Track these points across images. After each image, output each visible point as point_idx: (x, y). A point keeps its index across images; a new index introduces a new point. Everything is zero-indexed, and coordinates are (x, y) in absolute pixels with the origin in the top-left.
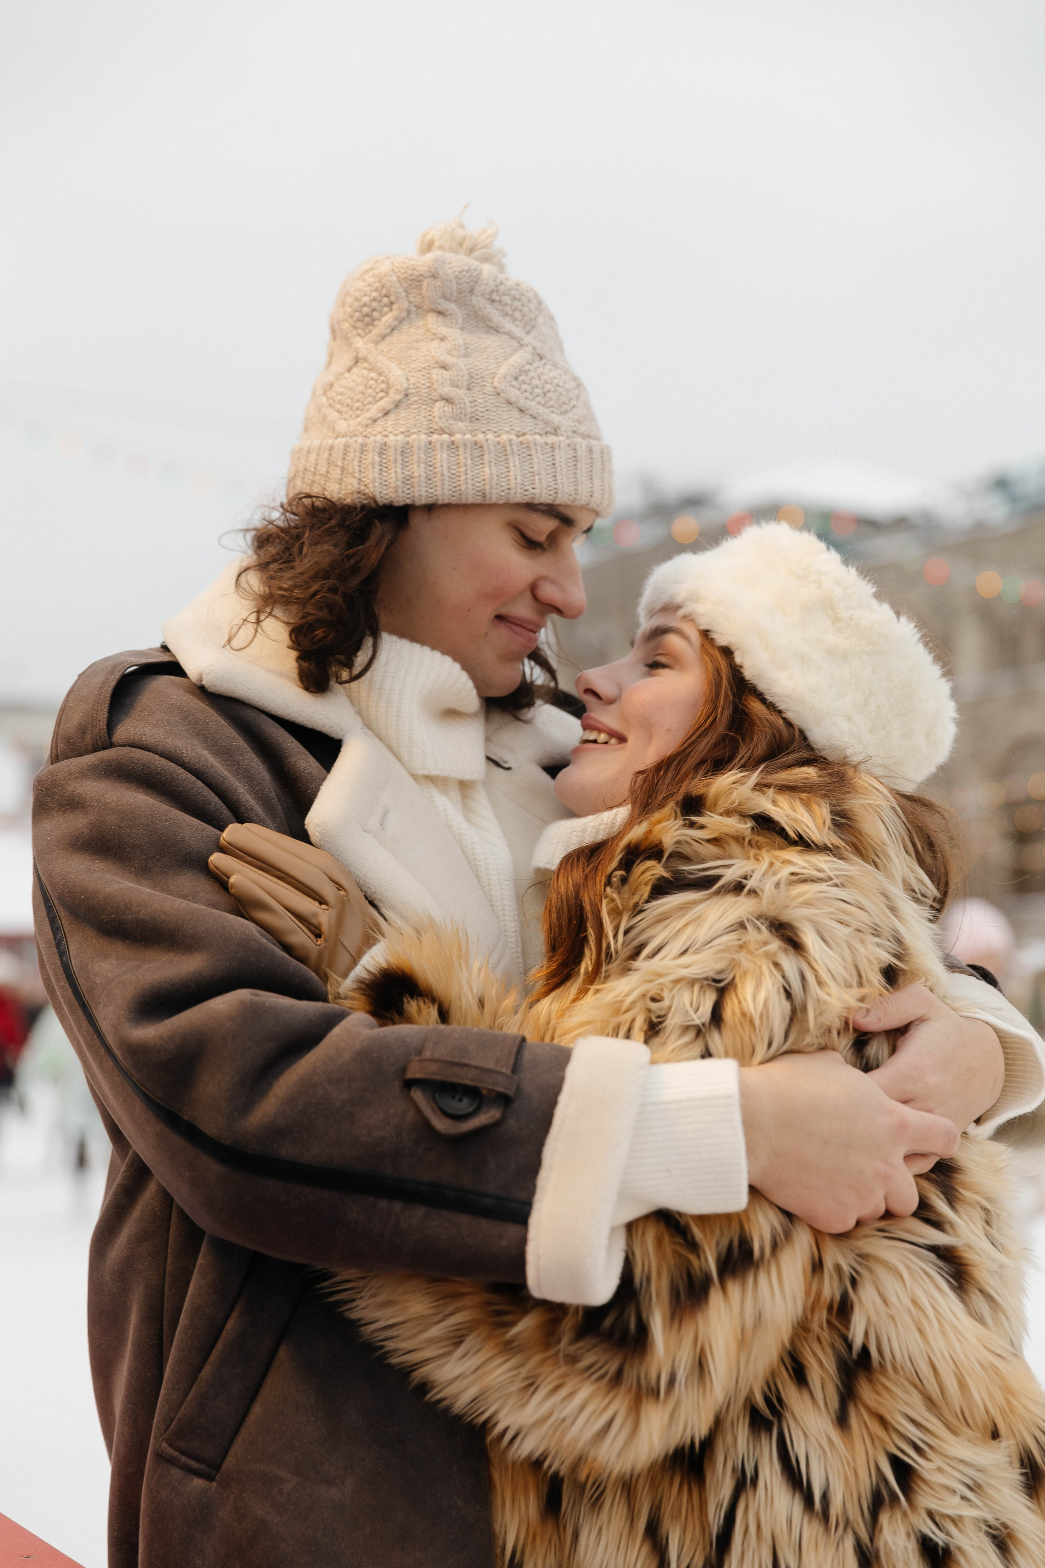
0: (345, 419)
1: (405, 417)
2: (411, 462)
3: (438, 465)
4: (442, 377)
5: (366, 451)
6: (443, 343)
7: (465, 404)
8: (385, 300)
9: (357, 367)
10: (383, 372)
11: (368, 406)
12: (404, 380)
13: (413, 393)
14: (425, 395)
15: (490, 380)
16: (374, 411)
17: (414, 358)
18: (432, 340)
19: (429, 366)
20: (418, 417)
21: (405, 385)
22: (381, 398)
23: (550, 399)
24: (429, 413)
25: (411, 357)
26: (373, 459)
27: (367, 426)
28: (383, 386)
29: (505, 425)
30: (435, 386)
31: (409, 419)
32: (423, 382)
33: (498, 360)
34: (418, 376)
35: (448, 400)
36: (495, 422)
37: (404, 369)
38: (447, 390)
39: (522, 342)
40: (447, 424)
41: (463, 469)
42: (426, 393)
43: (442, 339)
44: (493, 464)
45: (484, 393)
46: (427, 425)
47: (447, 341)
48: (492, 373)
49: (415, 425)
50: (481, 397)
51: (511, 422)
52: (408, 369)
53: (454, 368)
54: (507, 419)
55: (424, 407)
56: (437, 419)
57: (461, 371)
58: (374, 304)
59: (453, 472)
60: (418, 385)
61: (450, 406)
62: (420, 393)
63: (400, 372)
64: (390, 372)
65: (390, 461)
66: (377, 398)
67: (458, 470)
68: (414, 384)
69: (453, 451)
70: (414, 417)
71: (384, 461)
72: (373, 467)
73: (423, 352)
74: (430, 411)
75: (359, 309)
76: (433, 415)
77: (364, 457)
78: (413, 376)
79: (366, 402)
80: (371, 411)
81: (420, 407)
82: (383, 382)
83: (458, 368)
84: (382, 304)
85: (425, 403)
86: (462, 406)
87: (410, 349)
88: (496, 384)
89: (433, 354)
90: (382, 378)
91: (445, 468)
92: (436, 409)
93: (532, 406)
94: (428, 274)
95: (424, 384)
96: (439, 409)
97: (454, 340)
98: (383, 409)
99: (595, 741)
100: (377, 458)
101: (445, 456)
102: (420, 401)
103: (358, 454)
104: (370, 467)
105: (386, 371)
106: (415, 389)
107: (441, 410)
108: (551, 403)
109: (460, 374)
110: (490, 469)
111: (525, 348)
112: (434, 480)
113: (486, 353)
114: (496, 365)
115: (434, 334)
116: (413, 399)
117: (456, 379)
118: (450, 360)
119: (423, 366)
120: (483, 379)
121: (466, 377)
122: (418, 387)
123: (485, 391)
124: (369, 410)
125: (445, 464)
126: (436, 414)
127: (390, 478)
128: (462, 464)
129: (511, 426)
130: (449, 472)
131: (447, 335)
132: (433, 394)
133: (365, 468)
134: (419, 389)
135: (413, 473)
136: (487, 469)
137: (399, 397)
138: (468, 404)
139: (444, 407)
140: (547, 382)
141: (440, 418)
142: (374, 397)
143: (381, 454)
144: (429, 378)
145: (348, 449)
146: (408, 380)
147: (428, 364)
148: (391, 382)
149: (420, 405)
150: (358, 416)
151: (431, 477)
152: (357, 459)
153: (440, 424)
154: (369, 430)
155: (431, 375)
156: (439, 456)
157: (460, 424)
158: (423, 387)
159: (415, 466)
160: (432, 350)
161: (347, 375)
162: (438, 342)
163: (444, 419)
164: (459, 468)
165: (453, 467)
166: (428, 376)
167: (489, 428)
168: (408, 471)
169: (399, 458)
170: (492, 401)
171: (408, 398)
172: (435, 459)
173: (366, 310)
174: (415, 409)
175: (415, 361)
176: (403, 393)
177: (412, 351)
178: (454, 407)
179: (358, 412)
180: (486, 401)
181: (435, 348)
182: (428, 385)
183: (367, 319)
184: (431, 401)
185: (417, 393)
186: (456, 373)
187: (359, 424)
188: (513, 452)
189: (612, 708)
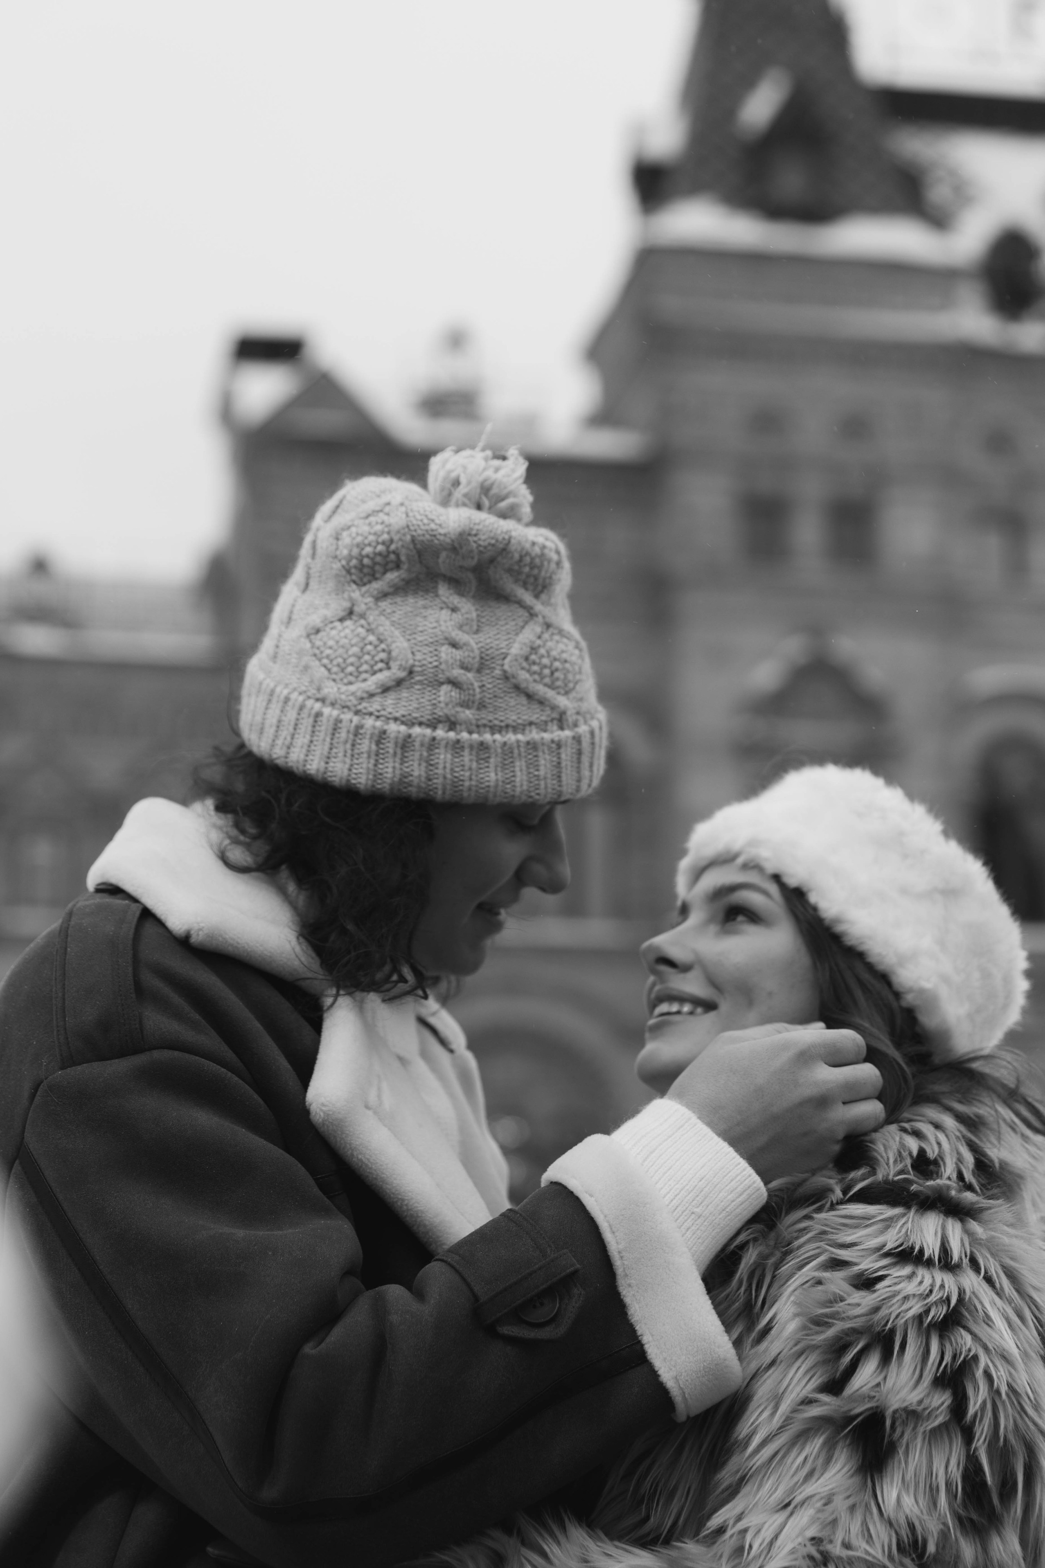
0: (334, 680)
1: (407, 697)
2: (411, 758)
3: (441, 766)
4: (452, 657)
5: (361, 734)
6: (454, 615)
7: (474, 690)
8: (393, 557)
9: (351, 619)
10: (386, 640)
11: (364, 676)
12: (410, 656)
13: (418, 672)
14: (431, 675)
15: (500, 662)
16: (372, 683)
17: (420, 629)
18: (442, 608)
19: (437, 641)
20: (422, 700)
21: (411, 662)
22: (381, 670)
23: (558, 679)
24: (434, 696)
25: (418, 626)
26: (370, 747)
27: (362, 699)
28: (383, 655)
29: (512, 713)
30: (443, 666)
31: (411, 700)
32: (430, 660)
33: (510, 636)
34: (425, 651)
35: (454, 683)
36: (502, 709)
37: (409, 640)
38: (457, 673)
39: (532, 611)
40: (453, 712)
41: (467, 774)
42: (433, 673)
43: (454, 610)
44: (499, 769)
45: (493, 677)
46: (430, 710)
47: (459, 613)
48: (502, 653)
49: (418, 709)
50: (490, 681)
51: (518, 709)
52: (413, 641)
53: (465, 648)
54: (514, 706)
55: (430, 689)
56: (442, 705)
57: (472, 651)
58: (379, 558)
59: (456, 774)
60: (424, 662)
61: (458, 691)
62: (426, 672)
63: (405, 644)
64: (394, 642)
65: (388, 752)
66: (376, 668)
67: (462, 773)
68: (419, 661)
69: (458, 750)
70: (417, 699)
71: (381, 751)
72: (369, 757)
73: (431, 623)
74: (435, 694)
76: (439, 699)
77: (359, 741)
78: (419, 651)
79: (361, 669)
80: (369, 683)
81: (424, 689)
82: (384, 651)
83: (469, 648)
84: (388, 560)
85: (431, 684)
86: (471, 692)
87: (417, 615)
88: (506, 667)
89: (443, 628)
90: (383, 646)
91: (448, 770)
92: (442, 693)
93: (541, 689)
95: (431, 663)
96: (446, 694)
97: (467, 613)
98: (382, 685)
99: (678, 1014)
100: (374, 747)
101: (449, 756)
102: (426, 682)
103: (351, 736)
104: (365, 755)
105: (390, 640)
106: (421, 666)
107: (448, 695)
108: (559, 683)
109: (472, 655)
110: (496, 774)
111: (535, 619)
112: (435, 781)
113: (498, 627)
114: (507, 643)
115: (444, 603)
116: (418, 678)
117: (466, 661)
118: (461, 637)
119: (431, 640)
120: (493, 660)
121: (477, 659)
122: (424, 665)
123: (493, 674)
124: (365, 680)
125: (448, 765)
126: (442, 699)
127: (387, 772)
128: (466, 768)
129: (519, 713)
130: (451, 774)
131: (459, 605)
132: (440, 676)
133: (358, 754)
134: (424, 668)
135: (412, 770)
136: (493, 775)
137: (402, 674)
138: (478, 690)
139: (451, 691)
140: (555, 659)
141: (447, 704)
142: (372, 666)
143: (378, 743)
144: (436, 655)
145: (339, 725)
146: (413, 653)
147: (436, 639)
148: (394, 654)
149: (425, 686)
150: (350, 683)
151: (431, 777)
152: (350, 742)
153: (446, 711)
154: (364, 704)
155: (440, 652)
156: (442, 757)
157: (468, 712)
158: (430, 666)
159: (416, 764)
160: (442, 623)
161: (338, 624)
162: (449, 612)
163: (450, 706)
164: (462, 770)
165: (457, 769)
166: (436, 653)
167: (496, 716)
168: (407, 767)
169: (399, 751)
170: (500, 686)
171: (412, 676)
172: (438, 758)
173: (367, 561)
174: (419, 690)
175: (421, 632)
176: (408, 670)
177: (419, 619)
178: (462, 692)
179: (351, 678)
180: (495, 686)
181: (445, 621)
182: (435, 664)
184: (436, 683)
185: (422, 671)
186: (466, 654)
187: (353, 694)
188: (520, 755)
189: (690, 975)
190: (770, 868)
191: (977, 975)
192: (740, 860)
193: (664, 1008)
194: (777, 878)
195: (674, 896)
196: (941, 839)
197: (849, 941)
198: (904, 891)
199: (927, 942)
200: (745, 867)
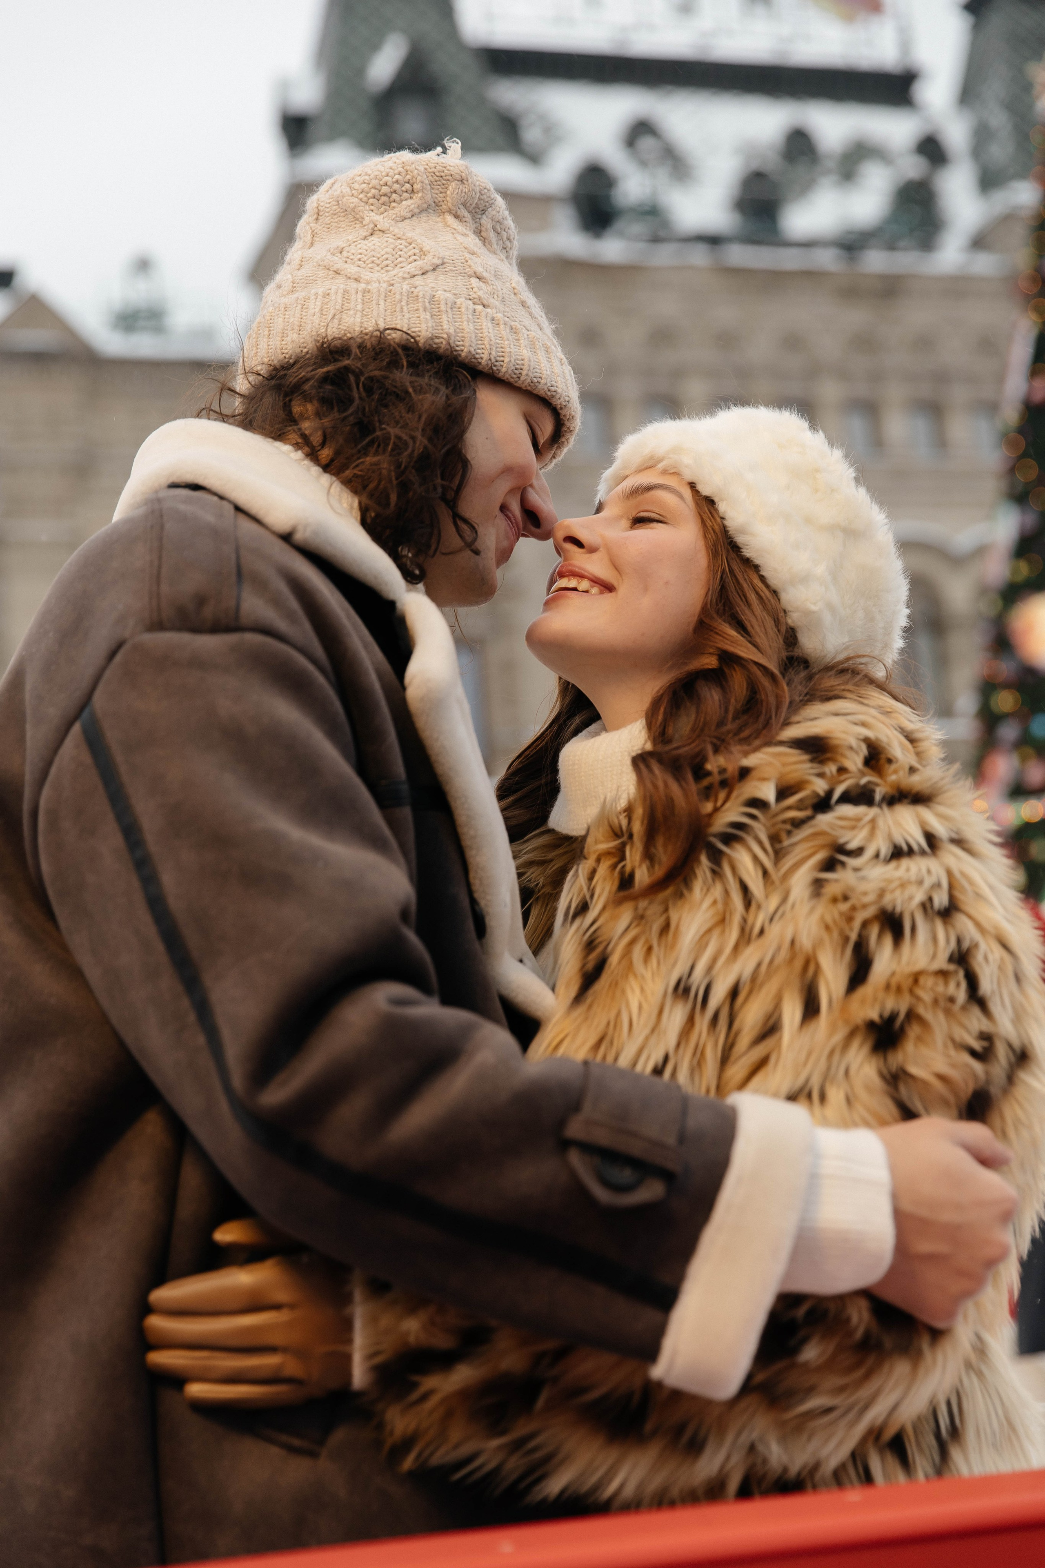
0: (372, 272)
1: (444, 280)
5: (412, 297)
8: (408, 186)
9: (374, 236)
10: (414, 241)
14: (460, 268)
15: (508, 280)
16: (410, 268)
18: (454, 233)
21: (442, 254)
22: (415, 260)
28: (415, 251)
30: (469, 263)
35: (480, 278)
38: (480, 270)
41: (507, 342)
42: (461, 266)
43: (464, 235)
46: (466, 291)
55: (461, 277)
56: (475, 289)
58: (396, 186)
61: (484, 284)
64: (424, 242)
75: (378, 187)
76: (471, 286)
79: (397, 262)
81: (457, 276)
84: (403, 189)
89: (460, 241)
90: (413, 246)
92: (472, 282)
94: (458, 177)
96: (475, 283)
98: (421, 268)
99: (575, 589)
101: (490, 325)
102: (457, 272)
105: (418, 240)
115: (455, 229)
116: (450, 268)
120: (503, 277)
123: (506, 286)
128: (505, 338)
132: (468, 270)
135: (464, 329)
137: (437, 261)
138: (499, 288)
139: (479, 283)
142: (406, 259)
148: (425, 249)
150: (388, 272)
152: (404, 301)
153: (479, 294)
157: (495, 301)
158: (458, 261)
161: (363, 242)
170: (513, 297)
171: (444, 266)
172: (481, 325)
173: (385, 189)
174: (452, 276)
179: (388, 269)
182: (462, 261)
183: (384, 199)
184: (465, 275)
189: (595, 556)
190: (689, 476)
191: (861, 614)
192: (660, 466)
193: (563, 583)
194: (692, 486)
195: (596, 493)
196: (853, 484)
197: (747, 553)
198: (808, 520)
199: (821, 570)
200: (665, 472)
